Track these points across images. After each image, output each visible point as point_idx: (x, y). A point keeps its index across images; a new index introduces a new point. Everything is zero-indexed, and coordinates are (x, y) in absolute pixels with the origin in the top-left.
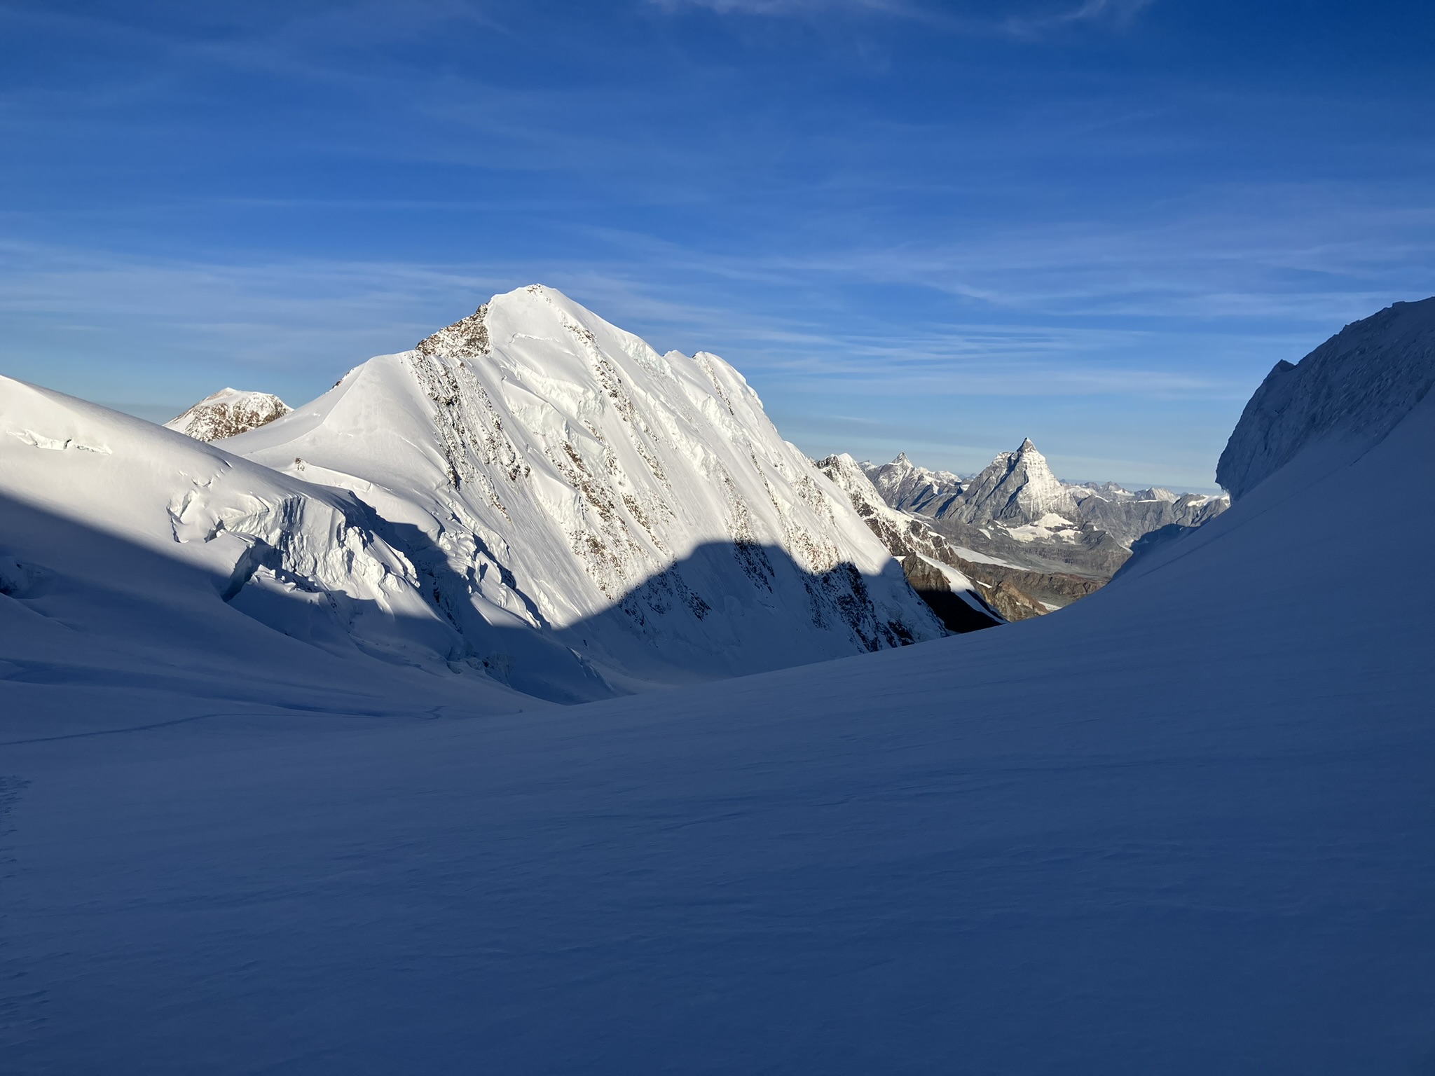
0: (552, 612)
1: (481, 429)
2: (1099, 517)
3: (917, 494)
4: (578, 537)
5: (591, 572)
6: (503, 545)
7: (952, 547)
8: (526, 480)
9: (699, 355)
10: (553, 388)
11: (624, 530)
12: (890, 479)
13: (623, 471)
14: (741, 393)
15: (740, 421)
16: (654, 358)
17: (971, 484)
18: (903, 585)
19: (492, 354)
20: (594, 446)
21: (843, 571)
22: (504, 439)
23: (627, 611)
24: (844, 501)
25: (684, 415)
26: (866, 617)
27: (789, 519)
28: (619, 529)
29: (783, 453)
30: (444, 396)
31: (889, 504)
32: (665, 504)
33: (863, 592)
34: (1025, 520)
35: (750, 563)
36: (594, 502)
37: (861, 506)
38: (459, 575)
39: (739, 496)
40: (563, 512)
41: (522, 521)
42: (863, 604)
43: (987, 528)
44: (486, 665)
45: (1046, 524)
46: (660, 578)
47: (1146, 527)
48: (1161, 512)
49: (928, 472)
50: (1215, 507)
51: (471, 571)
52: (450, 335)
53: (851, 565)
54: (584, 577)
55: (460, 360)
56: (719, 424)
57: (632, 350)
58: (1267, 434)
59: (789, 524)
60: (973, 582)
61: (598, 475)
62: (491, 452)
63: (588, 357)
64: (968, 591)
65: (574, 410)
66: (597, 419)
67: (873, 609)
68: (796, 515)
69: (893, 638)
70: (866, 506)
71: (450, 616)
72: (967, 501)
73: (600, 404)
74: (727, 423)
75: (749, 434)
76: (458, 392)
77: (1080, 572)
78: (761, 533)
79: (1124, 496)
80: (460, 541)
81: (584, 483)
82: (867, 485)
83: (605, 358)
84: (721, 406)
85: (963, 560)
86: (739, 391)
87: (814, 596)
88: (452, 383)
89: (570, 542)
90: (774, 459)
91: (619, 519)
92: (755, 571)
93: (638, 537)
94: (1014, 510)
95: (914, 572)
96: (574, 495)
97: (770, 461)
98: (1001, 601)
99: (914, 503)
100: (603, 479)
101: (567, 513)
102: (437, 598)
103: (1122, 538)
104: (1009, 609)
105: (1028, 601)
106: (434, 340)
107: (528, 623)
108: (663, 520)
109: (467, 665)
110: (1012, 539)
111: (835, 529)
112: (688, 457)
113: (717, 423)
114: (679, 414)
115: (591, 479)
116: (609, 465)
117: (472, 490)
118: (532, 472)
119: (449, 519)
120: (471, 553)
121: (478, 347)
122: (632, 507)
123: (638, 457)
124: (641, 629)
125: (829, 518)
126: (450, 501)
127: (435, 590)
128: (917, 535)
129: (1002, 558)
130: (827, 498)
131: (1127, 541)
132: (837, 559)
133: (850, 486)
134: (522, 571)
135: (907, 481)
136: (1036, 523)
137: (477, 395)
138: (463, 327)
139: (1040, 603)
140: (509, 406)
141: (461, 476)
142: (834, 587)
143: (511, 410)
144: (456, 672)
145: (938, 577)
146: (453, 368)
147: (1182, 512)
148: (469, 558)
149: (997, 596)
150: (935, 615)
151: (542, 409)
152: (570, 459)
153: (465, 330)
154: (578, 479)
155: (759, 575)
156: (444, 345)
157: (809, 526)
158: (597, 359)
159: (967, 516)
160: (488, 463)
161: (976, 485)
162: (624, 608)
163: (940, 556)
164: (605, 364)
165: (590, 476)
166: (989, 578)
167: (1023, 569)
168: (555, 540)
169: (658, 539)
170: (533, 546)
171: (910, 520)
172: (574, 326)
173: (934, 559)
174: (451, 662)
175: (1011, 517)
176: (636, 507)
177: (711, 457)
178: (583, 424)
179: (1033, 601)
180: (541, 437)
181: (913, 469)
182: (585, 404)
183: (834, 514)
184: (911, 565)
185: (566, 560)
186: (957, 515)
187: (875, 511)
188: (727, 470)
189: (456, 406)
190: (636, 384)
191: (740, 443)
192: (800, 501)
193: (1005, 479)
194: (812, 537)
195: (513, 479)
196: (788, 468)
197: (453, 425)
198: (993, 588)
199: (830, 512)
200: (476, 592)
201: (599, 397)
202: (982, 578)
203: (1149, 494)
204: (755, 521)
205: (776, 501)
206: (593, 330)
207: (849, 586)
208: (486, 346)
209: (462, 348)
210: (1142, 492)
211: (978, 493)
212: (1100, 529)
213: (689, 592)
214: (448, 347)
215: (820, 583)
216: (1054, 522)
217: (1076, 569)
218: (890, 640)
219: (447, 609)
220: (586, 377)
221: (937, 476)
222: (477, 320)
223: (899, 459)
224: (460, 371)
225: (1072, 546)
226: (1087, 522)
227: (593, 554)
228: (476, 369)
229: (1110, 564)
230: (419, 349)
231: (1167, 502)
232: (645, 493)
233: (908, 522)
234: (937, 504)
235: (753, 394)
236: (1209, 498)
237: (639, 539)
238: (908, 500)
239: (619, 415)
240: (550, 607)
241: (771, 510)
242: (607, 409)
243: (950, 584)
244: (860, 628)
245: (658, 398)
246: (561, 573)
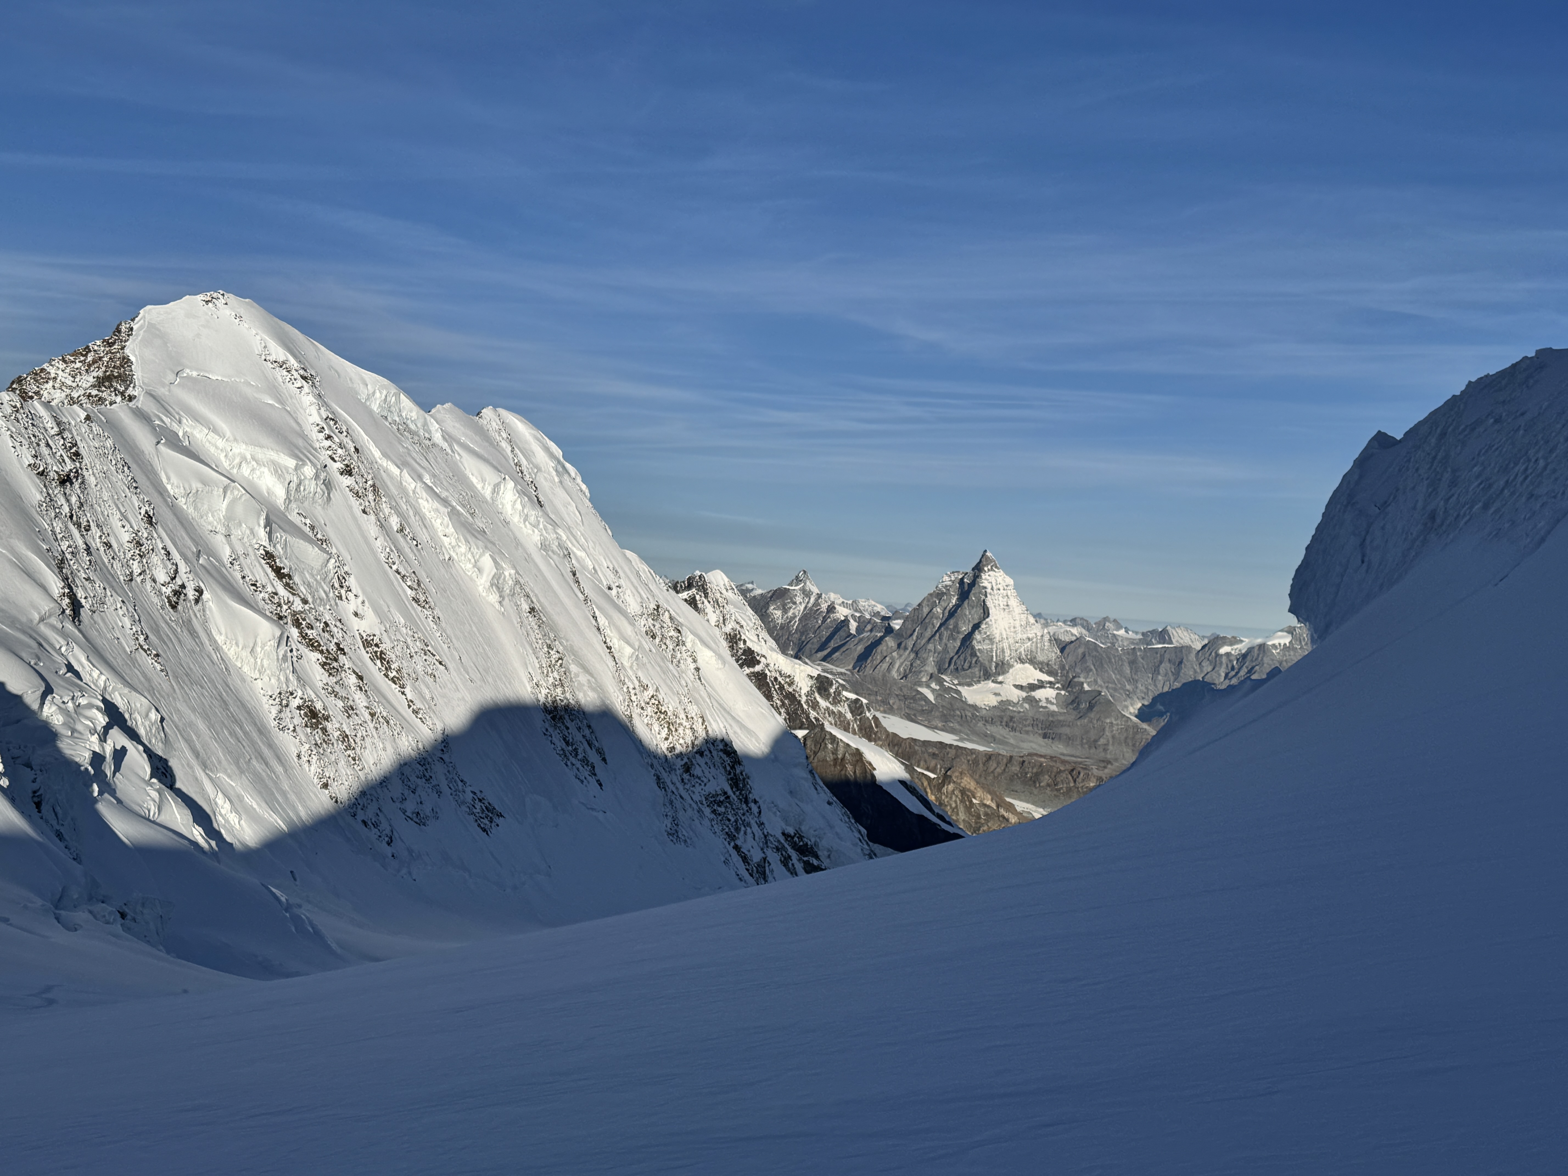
0: (237, 826)
1: (120, 524)
2: (1091, 670)
3: (825, 634)
4: (284, 702)
5: (304, 759)
6: (154, 716)
7: (879, 715)
8: (196, 608)
9: (487, 412)
10: (244, 458)
11: (361, 689)
12: (785, 611)
13: (360, 594)
14: (554, 473)
15: (553, 517)
16: (414, 415)
17: (906, 619)
18: (805, 774)
19: (142, 402)
20: (312, 554)
21: (715, 753)
22: (158, 541)
23: (364, 823)
24: (715, 643)
25: (463, 506)
26: (749, 825)
27: (630, 673)
28: (353, 689)
29: (622, 568)
30: (55, 468)
31: (783, 650)
32: (429, 648)
33: (744, 786)
34: (984, 675)
35: (567, 743)
36: (312, 645)
37: (740, 652)
38: (78, 765)
39: (552, 635)
40: (259, 661)
41: (187, 675)
42: (744, 806)
43: (928, 686)
44: (123, 915)
45: (1015, 679)
46: (420, 767)
47: (1160, 686)
48: (1181, 662)
49: (841, 600)
50: (1258, 655)
51: (97, 759)
52: (68, 371)
53: (726, 745)
54: (292, 768)
55: (85, 410)
56: (519, 522)
57: (378, 403)
58: (1364, 540)
59: (630, 679)
60: (909, 769)
61: (318, 601)
62: (136, 563)
63: (305, 410)
64: (902, 782)
65: (279, 493)
66: (319, 511)
67: (760, 813)
68: (641, 666)
69: (790, 857)
70: (749, 652)
71: (59, 835)
72: (899, 645)
73: (323, 487)
74: (532, 519)
75: (568, 537)
76: (80, 463)
77: (1065, 752)
78: (585, 695)
79: (1127, 639)
80: (80, 710)
81: (294, 614)
82: (751, 620)
83: (333, 413)
84: (523, 493)
85: (895, 735)
86: (551, 469)
87: (669, 793)
88: (71, 448)
89: (269, 711)
90: (605, 578)
91: (354, 672)
92: (576, 755)
93: (384, 701)
94: (969, 659)
95: (821, 754)
96: (278, 633)
97: (601, 582)
98: (951, 798)
99: (822, 648)
100: (328, 607)
101: (266, 663)
102: (38, 805)
103: (1125, 700)
104: (961, 809)
105: (989, 797)
106: (41, 376)
107: (195, 844)
108: (427, 673)
109: (91, 917)
110: (965, 703)
111: (702, 687)
112: (469, 574)
113: (516, 519)
114: (455, 504)
115: (307, 607)
116: (337, 585)
117: (101, 624)
118: (206, 596)
119: (61, 672)
120: (99, 728)
121: (115, 390)
122: (376, 652)
123: (385, 573)
124: (388, 850)
125: (693, 671)
126: (63, 642)
127: (35, 792)
128: (826, 695)
129: (952, 731)
130: (689, 639)
131: (1132, 705)
132: (704, 735)
133: (724, 620)
134: (187, 758)
135: (810, 615)
136: (1000, 678)
137: (113, 469)
138: (90, 358)
139: (1008, 800)
140: (169, 487)
141: (83, 601)
142: (699, 778)
143: (172, 493)
144: (72, 928)
145: (857, 761)
146: (73, 423)
147: (1211, 663)
148: (95, 738)
149: (944, 790)
150: (853, 821)
151: (225, 492)
152: (272, 575)
153: (94, 362)
154: (285, 607)
155: (582, 761)
156: (57, 385)
157: (662, 684)
158: (319, 413)
159: (900, 667)
160: (131, 580)
161: (913, 621)
162: (361, 816)
163: (860, 729)
164: (332, 423)
165: (305, 602)
166: (932, 764)
167: (981, 748)
168: (243, 705)
169: (418, 704)
170: (206, 717)
171: (815, 673)
172: (281, 359)
173: (851, 735)
174: (63, 912)
175: (964, 670)
176: (382, 652)
177: (507, 573)
178: (294, 517)
179: (997, 796)
180: (224, 539)
181: (819, 596)
182: (299, 485)
183: (700, 663)
184: (816, 743)
185: (262, 740)
186: (885, 666)
187: (763, 660)
188: (531, 595)
189: (76, 485)
190: (385, 455)
191: (553, 551)
192: (647, 643)
193: (955, 611)
194: (666, 701)
195: (174, 607)
196: (628, 592)
197: (71, 517)
198: (938, 778)
199: (695, 661)
200: (106, 795)
201: (323, 476)
202: (922, 763)
203: (1163, 635)
204: (577, 675)
205: (610, 644)
206: (313, 368)
207: (724, 777)
208: (131, 389)
209: (88, 391)
210: (1152, 632)
211: (916, 633)
212: (1093, 688)
213: (468, 790)
214: (64, 388)
215: (678, 772)
216: (1027, 677)
217: (1059, 748)
218: (786, 861)
219: (54, 823)
220: (300, 443)
221: (854, 606)
222: (116, 346)
223: (798, 580)
224: (84, 428)
225: (1053, 713)
226: (1074, 677)
227: (309, 730)
228: (112, 426)
229: (1108, 741)
230: (14, 390)
231: (1189, 648)
232: (398, 630)
233: (812, 677)
234: (856, 650)
235: (573, 475)
236: (1249, 642)
237: (386, 705)
238: (813, 643)
239: (356, 505)
240: (233, 818)
241: (601, 657)
242: (335, 495)
243: (875, 772)
244: (739, 843)
245: (420, 478)
246: (254, 762)
